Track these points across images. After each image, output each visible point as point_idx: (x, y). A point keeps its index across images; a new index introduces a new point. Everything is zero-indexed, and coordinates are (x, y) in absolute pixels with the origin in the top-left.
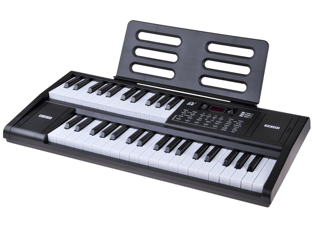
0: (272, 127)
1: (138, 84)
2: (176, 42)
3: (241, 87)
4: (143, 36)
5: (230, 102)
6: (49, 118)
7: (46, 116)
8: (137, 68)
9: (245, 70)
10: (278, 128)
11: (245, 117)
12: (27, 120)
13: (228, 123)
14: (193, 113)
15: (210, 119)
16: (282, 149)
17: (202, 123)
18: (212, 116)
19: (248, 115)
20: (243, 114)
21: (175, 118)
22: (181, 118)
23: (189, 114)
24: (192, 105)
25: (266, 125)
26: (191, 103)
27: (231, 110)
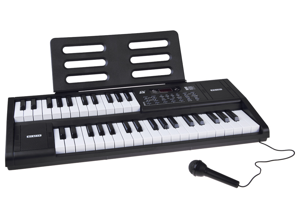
0: (216, 90)
1: (79, 92)
2: (100, 48)
3: (167, 72)
4: (67, 50)
6: (39, 136)
7: (35, 136)
8: (71, 80)
10: (221, 89)
11: (190, 89)
12: (20, 143)
13: (187, 96)
14: (153, 97)
15: (171, 97)
16: (241, 101)
17: (169, 101)
18: (170, 95)
19: (191, 88)
20: (187, 88)
21: (146, 104)
22: (149, 102)
23: (152, 99)
24: (144, 93)
25: (211, 90)
26: (142, 92)
27: (175, 88)
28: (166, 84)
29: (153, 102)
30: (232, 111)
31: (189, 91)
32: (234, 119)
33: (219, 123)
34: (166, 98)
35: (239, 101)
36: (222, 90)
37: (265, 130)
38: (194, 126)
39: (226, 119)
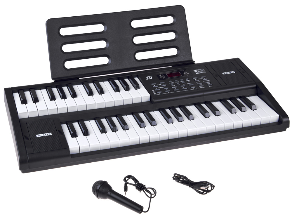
0: (228, 73)
1: (80, 78)
3: (173, 52)
5: (171, 66)
6: (49, 135)
7: (44, 134)
9: (171, 36)
10: (233, 72)
11: (200, 73)
12: (31, 144)
13: (197, 81)
14: (162, 84)
15: (181, 84)
16: (257, 86)
17: (180, 88)
18: (180, 81)
19: (201, 71)
20: (197, 72)
21: (156, 93)
22: (159, 91)
23: (161, 86)
24: (151, 78)
25: (223, 73)
26: (149, 77)
27: (184, 72)
28: (173, 66)
29: (162, 90)
30: (247, 97)
31: (199, 76)
32: (252, 107)
33: (236, 113)
34: (176, 84)
35: (255, 86)
36: (235, 72)
37: (285, 120)
38: (210, 117)
39: (243, 108)
